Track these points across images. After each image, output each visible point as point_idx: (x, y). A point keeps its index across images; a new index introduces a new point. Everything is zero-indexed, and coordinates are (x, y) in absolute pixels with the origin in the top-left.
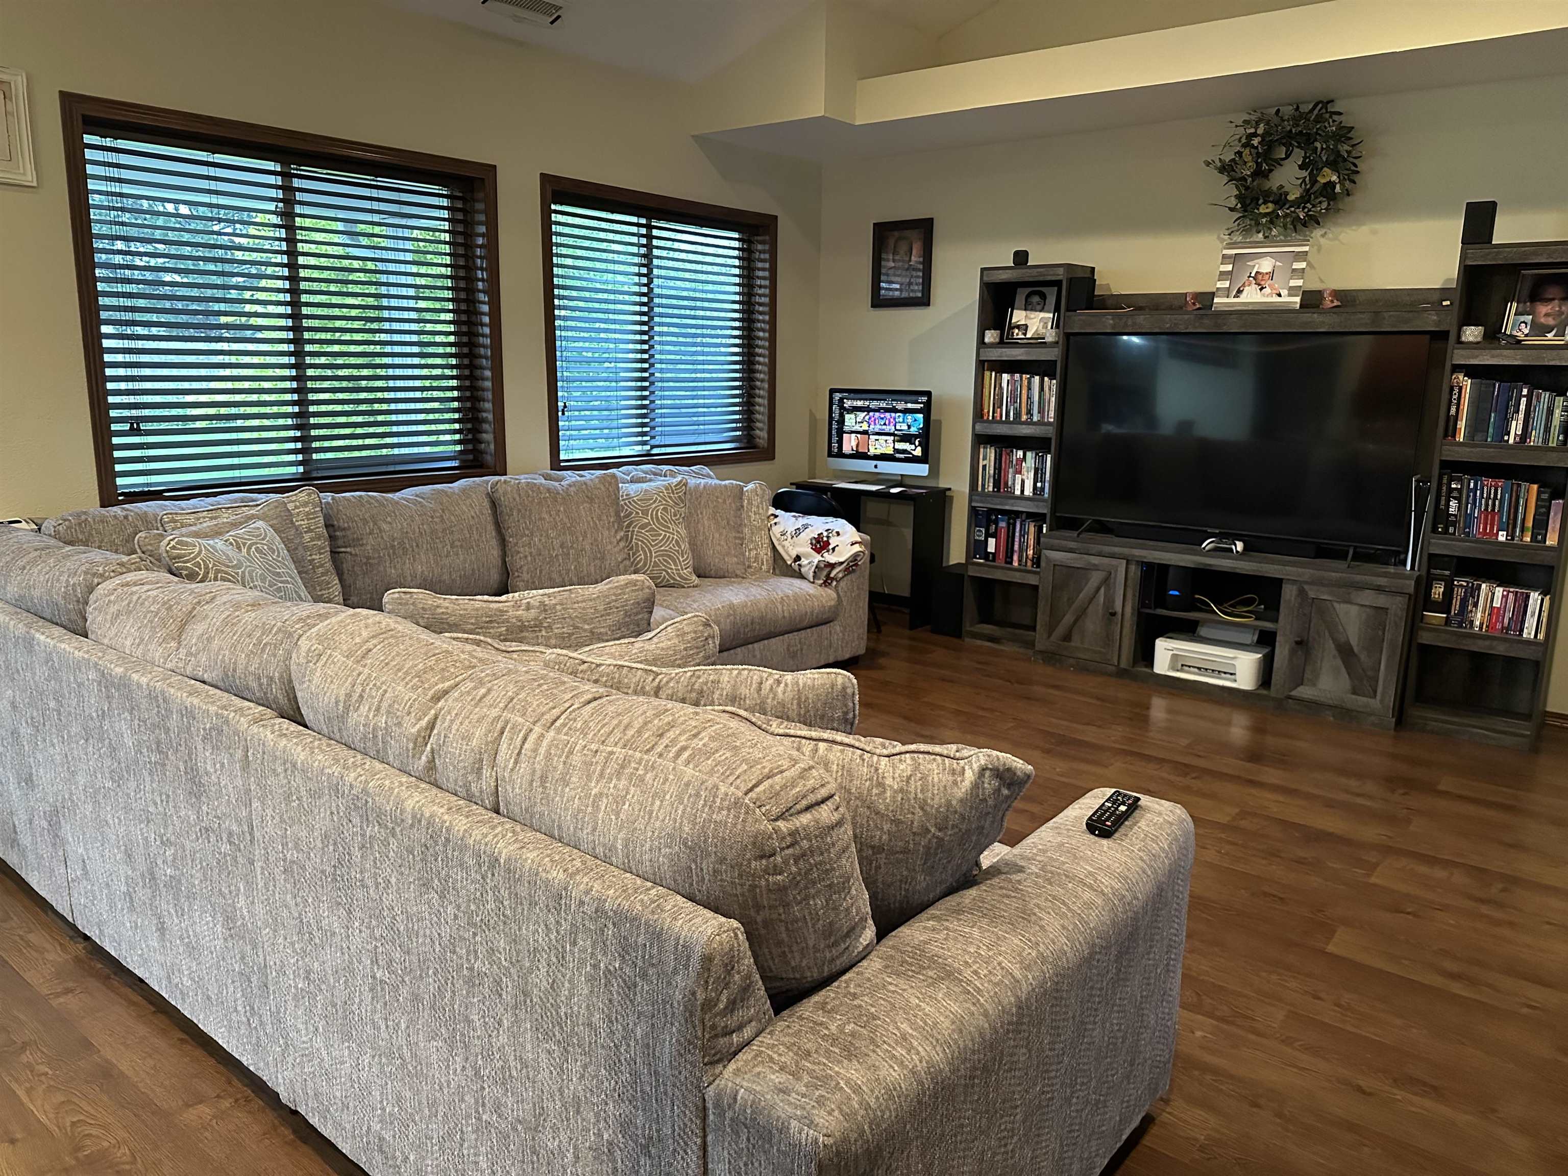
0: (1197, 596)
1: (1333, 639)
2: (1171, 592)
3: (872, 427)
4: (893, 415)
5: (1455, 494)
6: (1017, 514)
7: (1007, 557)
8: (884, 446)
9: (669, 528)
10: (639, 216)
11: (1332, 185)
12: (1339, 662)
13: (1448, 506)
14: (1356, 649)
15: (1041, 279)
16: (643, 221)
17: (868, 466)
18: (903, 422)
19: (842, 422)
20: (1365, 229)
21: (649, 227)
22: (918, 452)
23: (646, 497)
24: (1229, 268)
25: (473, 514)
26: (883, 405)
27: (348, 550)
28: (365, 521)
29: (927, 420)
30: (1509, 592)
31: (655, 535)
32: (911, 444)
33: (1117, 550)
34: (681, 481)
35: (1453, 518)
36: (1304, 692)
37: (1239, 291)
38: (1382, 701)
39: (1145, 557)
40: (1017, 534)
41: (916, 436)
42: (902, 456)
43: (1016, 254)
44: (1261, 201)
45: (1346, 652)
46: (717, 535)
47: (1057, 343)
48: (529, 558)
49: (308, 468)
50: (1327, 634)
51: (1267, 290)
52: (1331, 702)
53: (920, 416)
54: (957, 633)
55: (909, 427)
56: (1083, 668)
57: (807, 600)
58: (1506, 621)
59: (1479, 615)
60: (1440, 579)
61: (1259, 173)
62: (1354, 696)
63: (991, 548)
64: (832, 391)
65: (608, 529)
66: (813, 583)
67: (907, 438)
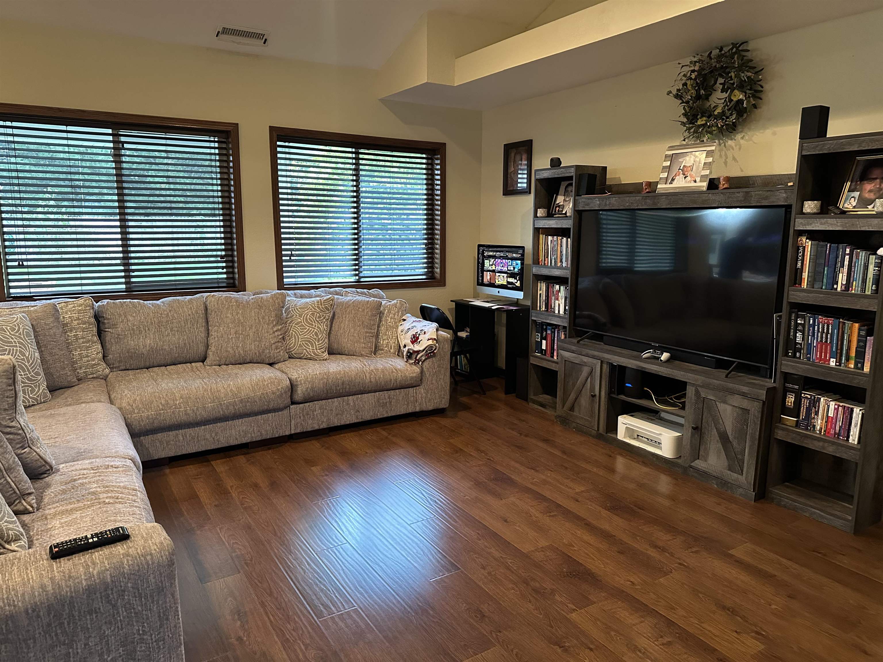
0: (646, 389)
1: (716, 428)
2: (627, 385)
3: (497, 268)
4: (507, 261)
5: (800, 328)
6: (557, 326)
7: (551, 353)
8: (501, 280)
9: (313, 325)
10: (352, 148)
11: (740, 102)
12: (720, 445)
13: (795, 337)
14: (731, 438)
15: (563, 175)
16: (354, 150)
17: (494, 291)
18: (511, 265)
19: (483, 264)
20: (768, 132)
21: (357, 153)
22: (518, 284)
23: (305, 307)
24: (668, 163)
25: (190, 312)
26: (502, 254)
27: (109, 330)
28: (120, 315)
29: (522, 264)
30: (839, 406)
31: (303, 329)
32: (515, 279)
33: (596, 353)
34: (330, 298)
35: (798, 346)
36: (699, 464)
37: (673, 180)
38: (746, 478)
39: (610, 360)
40: (556, 339)
41: (517, 274)
42: (511, 286)
43: (552, 160)
44: (699, 117)
45: (724, 438)
46: (352, 330)
47: (571, 217)
48: (216, 339)
49: (128, 286)
50: (713, 424)
51: (689, 178)
52: (715, 474)
53: (519, 262)
54: (525, 399)
55: (514, 268)
56: (580, 431)
57: (393, 372)
58: (837, 428)
59: (819, 421)
60: (792, 391)
61: (698, 97)
62: (729, 472)
63: (544, 347)
64: (479, 246)
65: (268, 324)
66: (406, 362)
67: (512, 275)
